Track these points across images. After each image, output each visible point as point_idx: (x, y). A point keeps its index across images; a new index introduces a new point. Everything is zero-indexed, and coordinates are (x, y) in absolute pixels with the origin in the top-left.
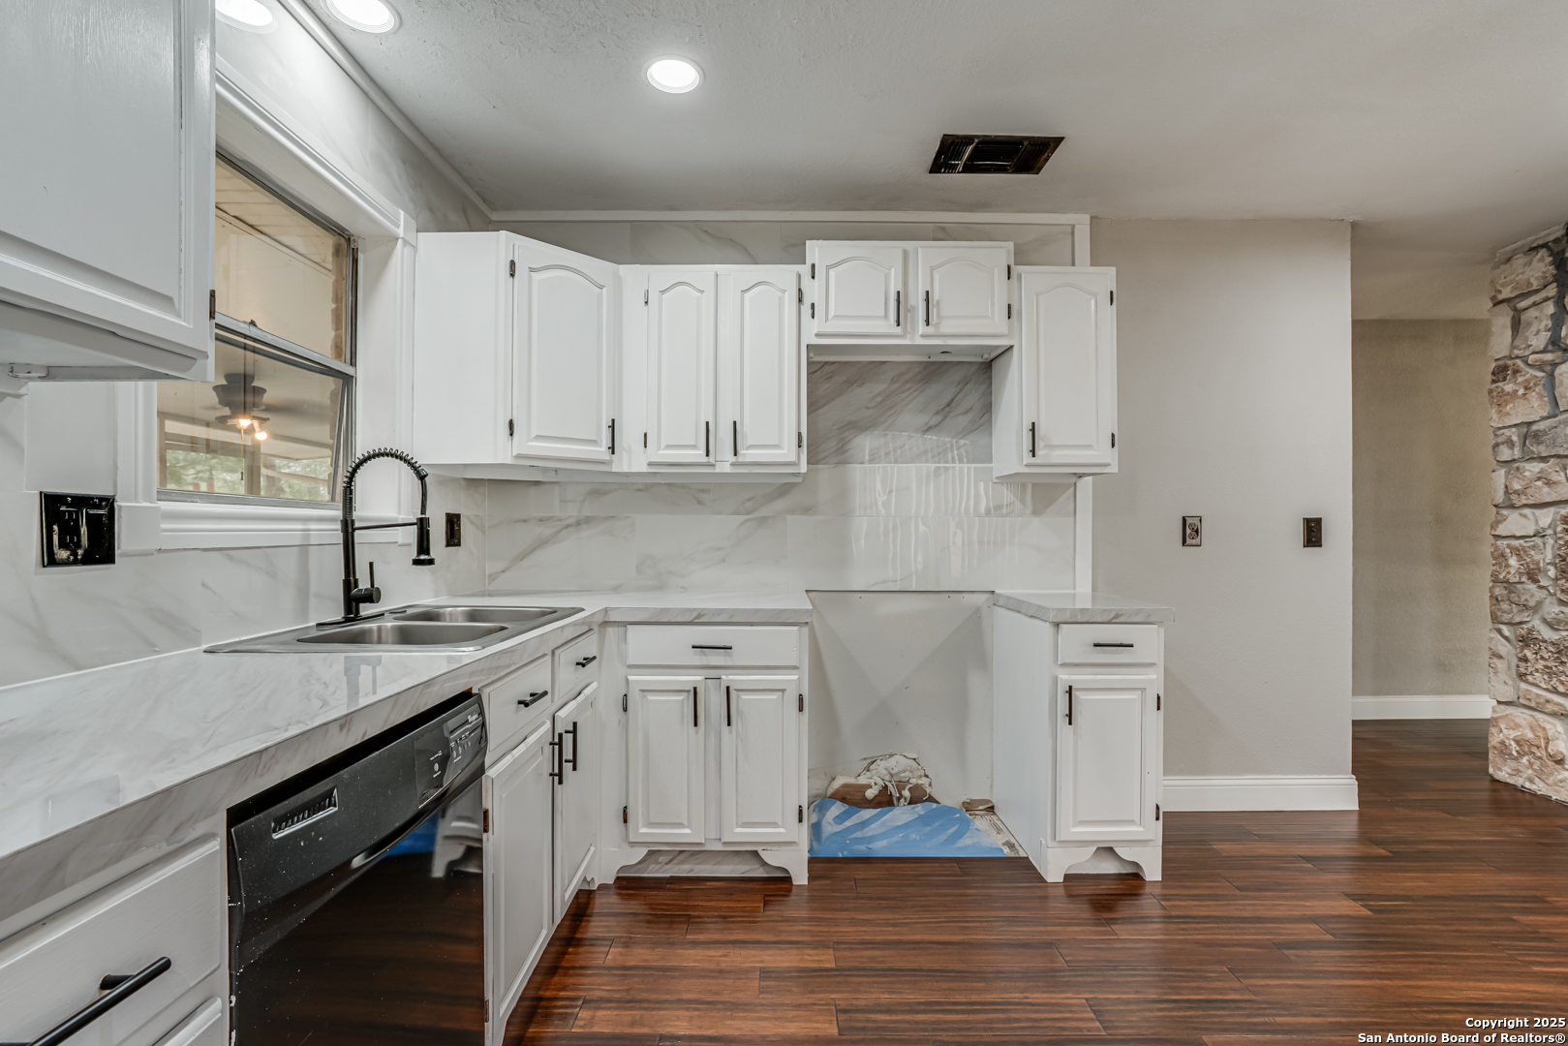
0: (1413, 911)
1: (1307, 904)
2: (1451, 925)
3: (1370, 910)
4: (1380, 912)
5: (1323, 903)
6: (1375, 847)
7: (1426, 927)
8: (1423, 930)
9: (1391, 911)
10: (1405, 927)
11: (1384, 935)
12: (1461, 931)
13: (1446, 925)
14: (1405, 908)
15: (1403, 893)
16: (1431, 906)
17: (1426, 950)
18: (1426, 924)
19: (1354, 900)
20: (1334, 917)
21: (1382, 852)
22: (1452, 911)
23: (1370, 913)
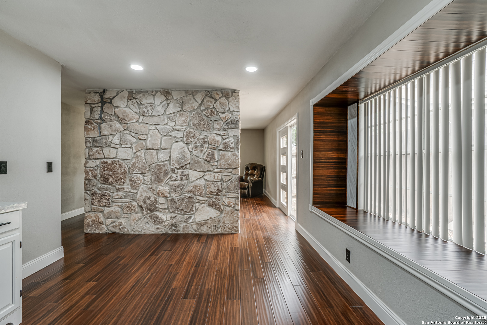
0: (103, 275)
1: (79, 292)
2: (112, 273)
3: (95, 282)
4: (97, 281)
5: (83, 288)
6: (79, 265)
7: (109, 277)
8: (109, 278)
9: (99, 279)
10: (106, 280)
11: (104, 286)
12: (115, 273)
13: (111, 274)
14: (101, 276)
15: (96, 272)
16: (105, 272)
17: (114, 283)
18: (108, 276)
19: (89, 282)
20: (89, 290)
21: (82, 265)
22: (109, 270)
23: (96, 283)
